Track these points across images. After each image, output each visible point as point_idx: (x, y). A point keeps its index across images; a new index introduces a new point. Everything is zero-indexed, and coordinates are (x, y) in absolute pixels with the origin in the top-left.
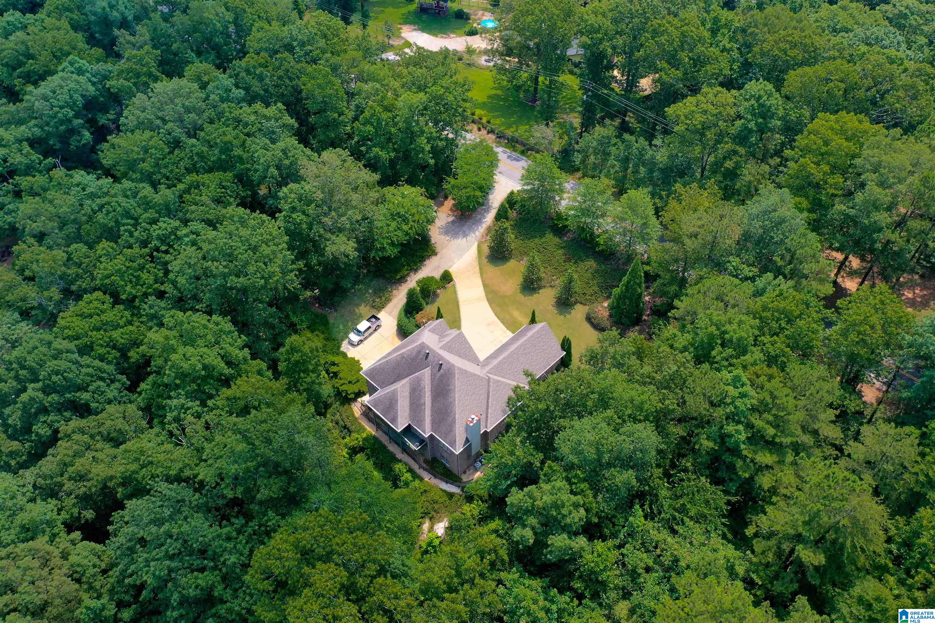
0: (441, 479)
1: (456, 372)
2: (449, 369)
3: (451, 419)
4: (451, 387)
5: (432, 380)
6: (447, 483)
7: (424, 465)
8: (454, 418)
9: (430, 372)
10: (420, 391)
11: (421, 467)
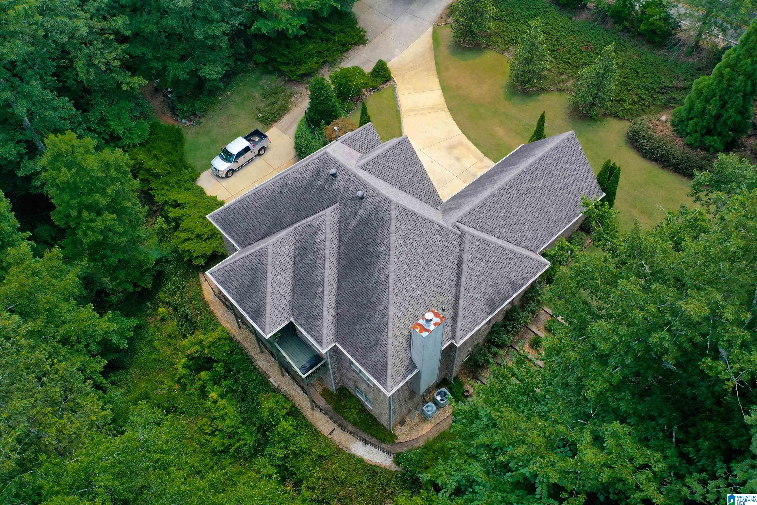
0: (353, 434)
1: (394, 214)
2: (377, 209)
3: (378, 317)
4: (381, 248)
5: (341, 232)
6: (366, 442)
7: (322, 402)
8: (385, 316)
9: (336, 215)
10: (316, 254)
11: (314, 405)
